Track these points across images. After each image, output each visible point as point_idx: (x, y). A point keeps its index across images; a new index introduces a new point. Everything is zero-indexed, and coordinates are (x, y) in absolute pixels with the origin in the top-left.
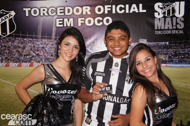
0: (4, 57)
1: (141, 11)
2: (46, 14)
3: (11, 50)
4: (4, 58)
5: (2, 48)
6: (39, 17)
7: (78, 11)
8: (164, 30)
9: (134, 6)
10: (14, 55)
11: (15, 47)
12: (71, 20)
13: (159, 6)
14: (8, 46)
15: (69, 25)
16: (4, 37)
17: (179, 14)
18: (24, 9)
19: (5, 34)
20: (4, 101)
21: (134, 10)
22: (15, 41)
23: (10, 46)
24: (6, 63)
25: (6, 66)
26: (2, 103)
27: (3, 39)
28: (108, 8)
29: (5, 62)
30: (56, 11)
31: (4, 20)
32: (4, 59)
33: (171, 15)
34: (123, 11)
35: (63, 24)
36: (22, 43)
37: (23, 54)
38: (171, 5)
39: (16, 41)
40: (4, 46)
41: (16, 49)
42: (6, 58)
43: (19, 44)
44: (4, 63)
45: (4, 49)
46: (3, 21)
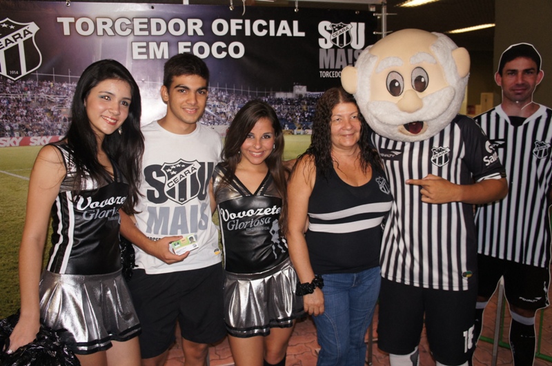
0: (17, 124)
1: (297, 33)
2: (110, 32)
3: (31, 109)
4: (16, 126)
5: (10, 105)
6: (95, 38)
7: (177, 27)
8: (335, 70)
9: (284, 23)
10: (41, 119)
11: (42, 103)
12: (164, 45)
13: (325, 27)
14: (24, 100)
15: (159, 57)
16: (15, 79)
17: (357, 43)
18: (59, 20)
19: (17, 73)
20: (22, 219)
21: (284, 32)
22: (41, 88)
23: (30, 100)
24: (21, 138)
25: (22, 144)
26: (18, 225)
27: (12, 84)
28: (237, 24)
29: (20, 136)
30: (131, 27)
31: (11, 42)
32: (17, 128)
33: (345, 45)
34: (264, 32)
35: (147, 53)
36: (57, 94)
37: (60, 118)
38: (345, 28)
39: (43, 90)
40: (14, 100)
41: (45, 107)
42: (20, 126)
43: (50, 94)
44: (18, 138)
45: (15, 108)
46: (11, 45)
